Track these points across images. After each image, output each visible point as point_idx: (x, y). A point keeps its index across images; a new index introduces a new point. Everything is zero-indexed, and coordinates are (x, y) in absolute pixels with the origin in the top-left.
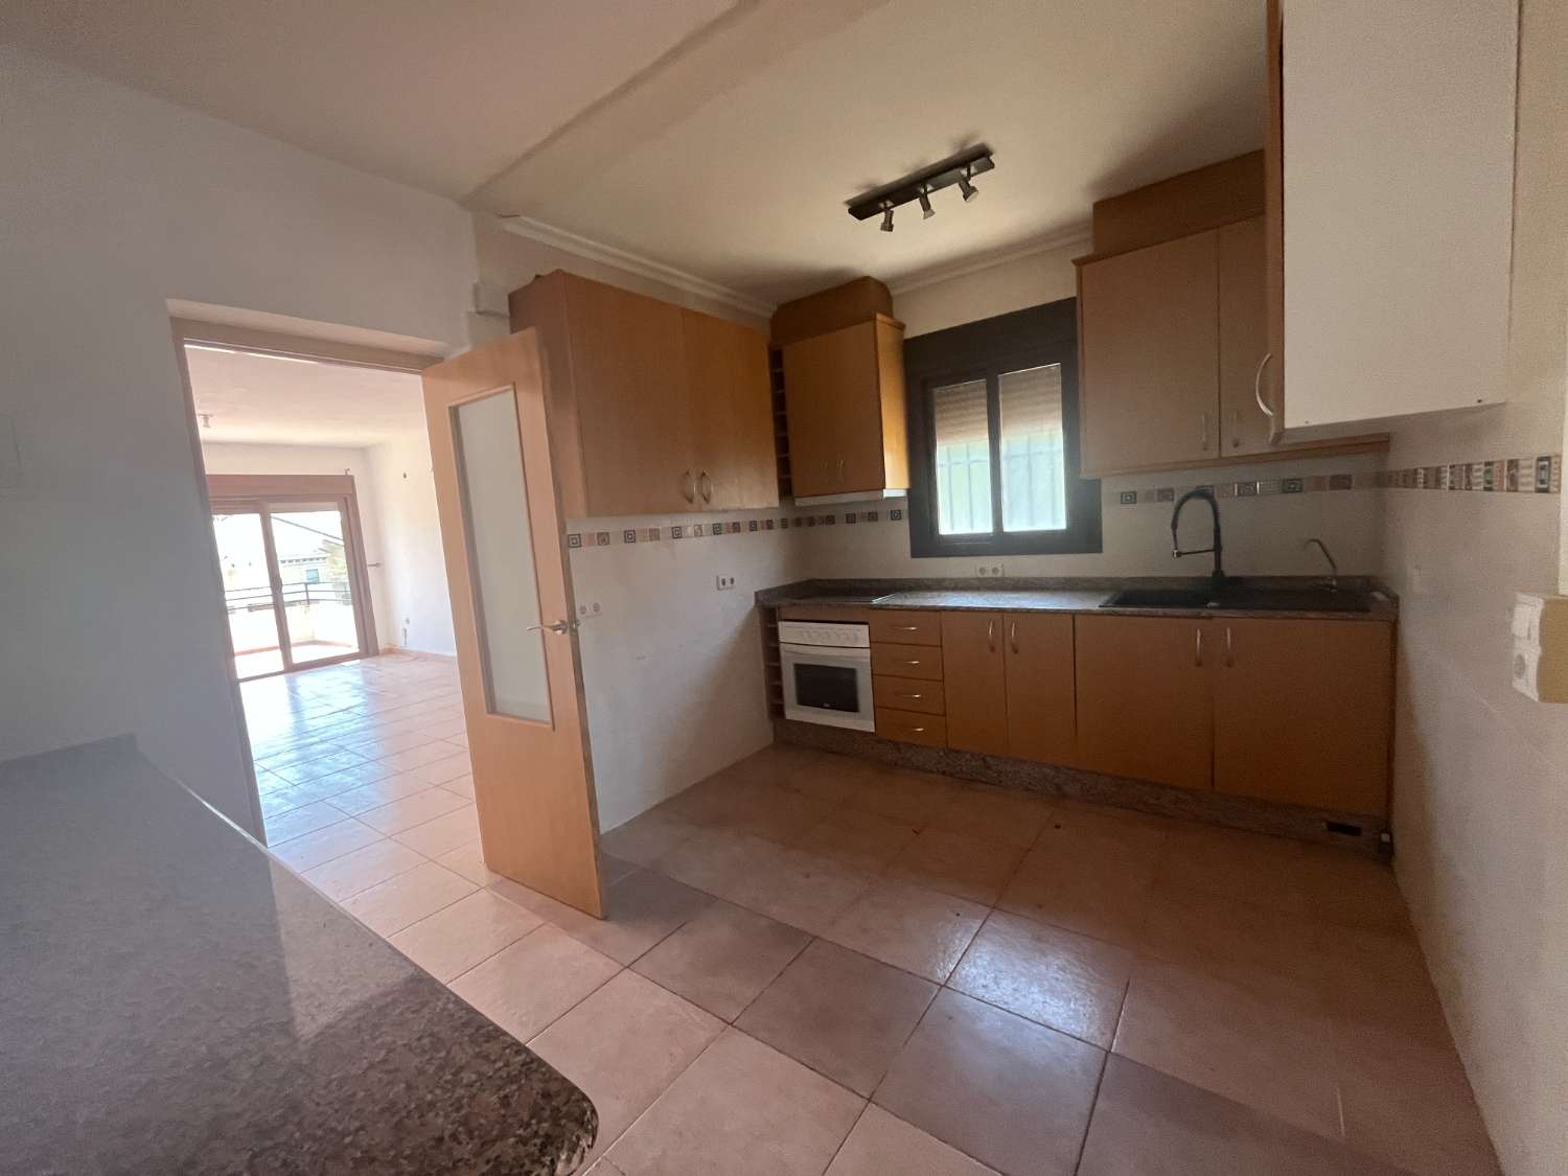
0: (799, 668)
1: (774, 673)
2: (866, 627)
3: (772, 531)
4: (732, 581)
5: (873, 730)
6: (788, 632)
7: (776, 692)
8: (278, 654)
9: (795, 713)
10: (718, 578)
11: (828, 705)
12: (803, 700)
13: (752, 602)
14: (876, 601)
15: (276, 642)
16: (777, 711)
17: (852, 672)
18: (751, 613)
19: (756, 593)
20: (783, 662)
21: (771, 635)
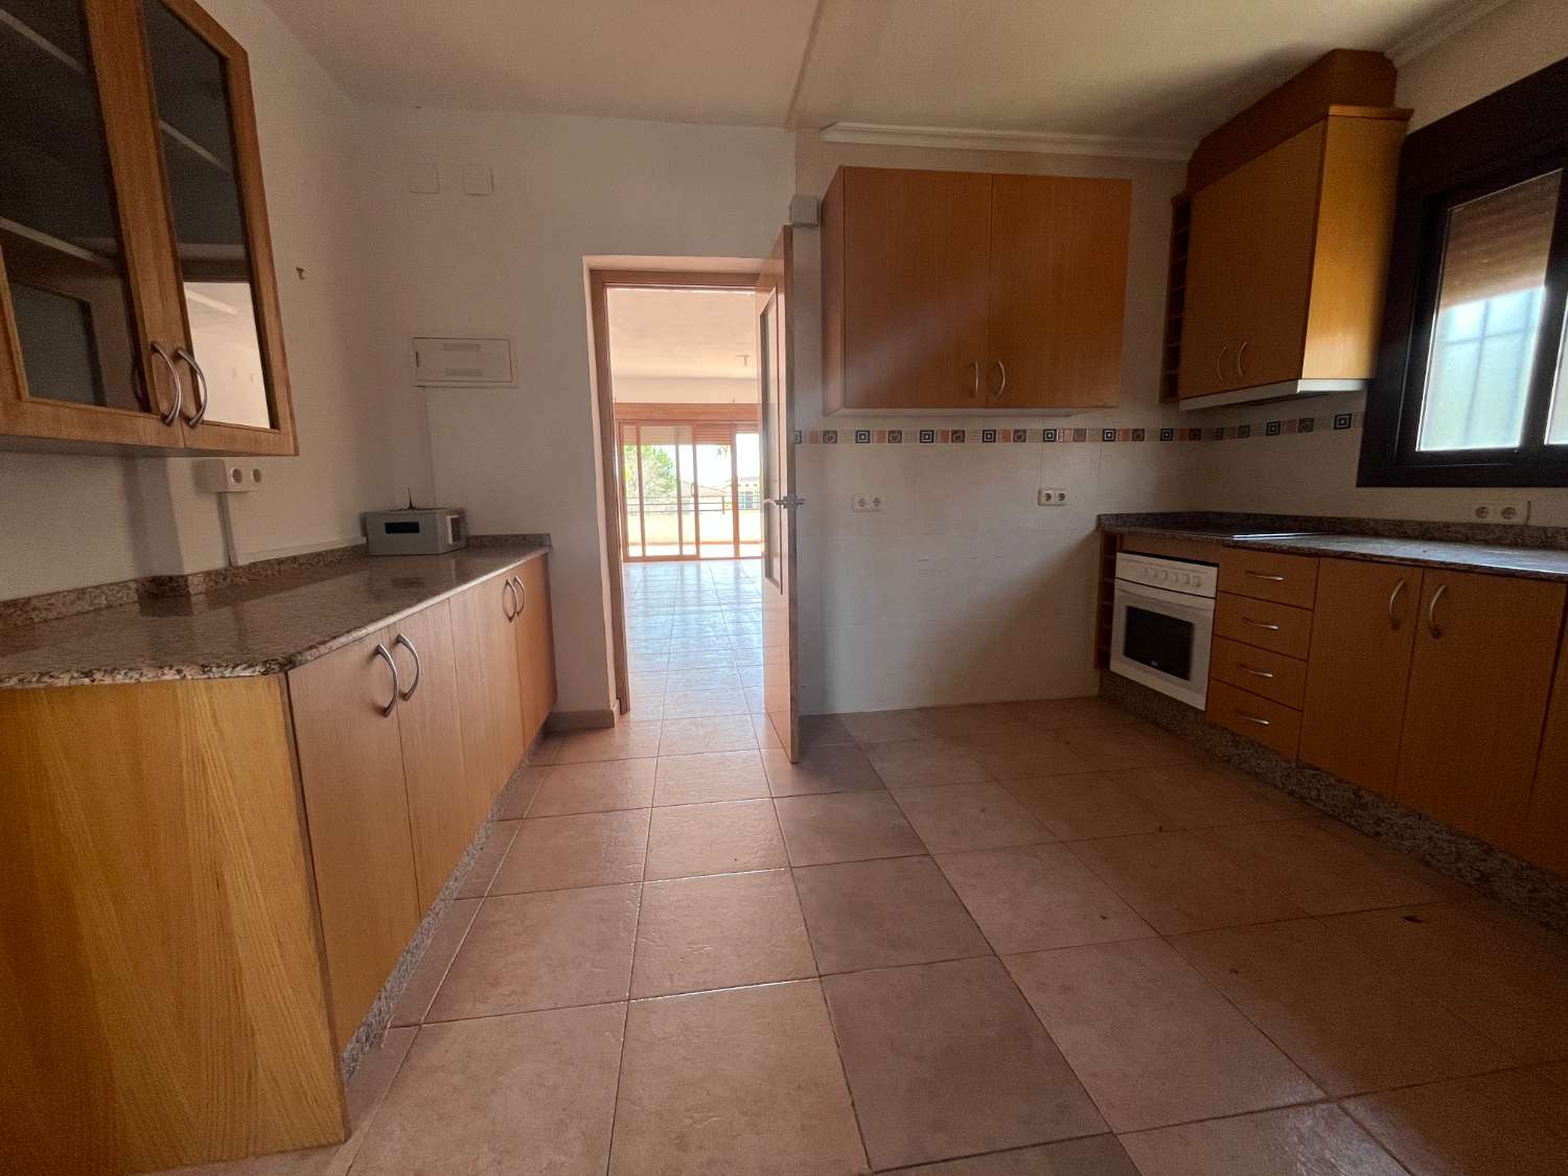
0: (1132, 612)
1: (1106, 614)
2: (1215, 569)
3: (1138, 444)
4: (1062, 497)
5: (1202, 708)
6: (1129, 567)
7: (1104, 636)
8: (732, 547)
9: (1122, 666)
10: (1040, 492)
11: (1156, 664)
12: (1131, 652)
13: (1092, 526)
14: (1238, 537)
15: (731, 539)
16: (1103, 659)
17: (1189, 626)
18: (1089, 539)
19: (1099, 516)
20: (1116, 601)
21: (1109, 568)
